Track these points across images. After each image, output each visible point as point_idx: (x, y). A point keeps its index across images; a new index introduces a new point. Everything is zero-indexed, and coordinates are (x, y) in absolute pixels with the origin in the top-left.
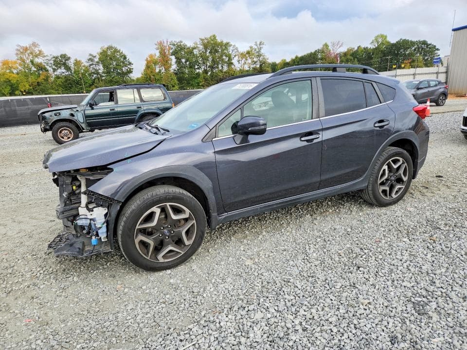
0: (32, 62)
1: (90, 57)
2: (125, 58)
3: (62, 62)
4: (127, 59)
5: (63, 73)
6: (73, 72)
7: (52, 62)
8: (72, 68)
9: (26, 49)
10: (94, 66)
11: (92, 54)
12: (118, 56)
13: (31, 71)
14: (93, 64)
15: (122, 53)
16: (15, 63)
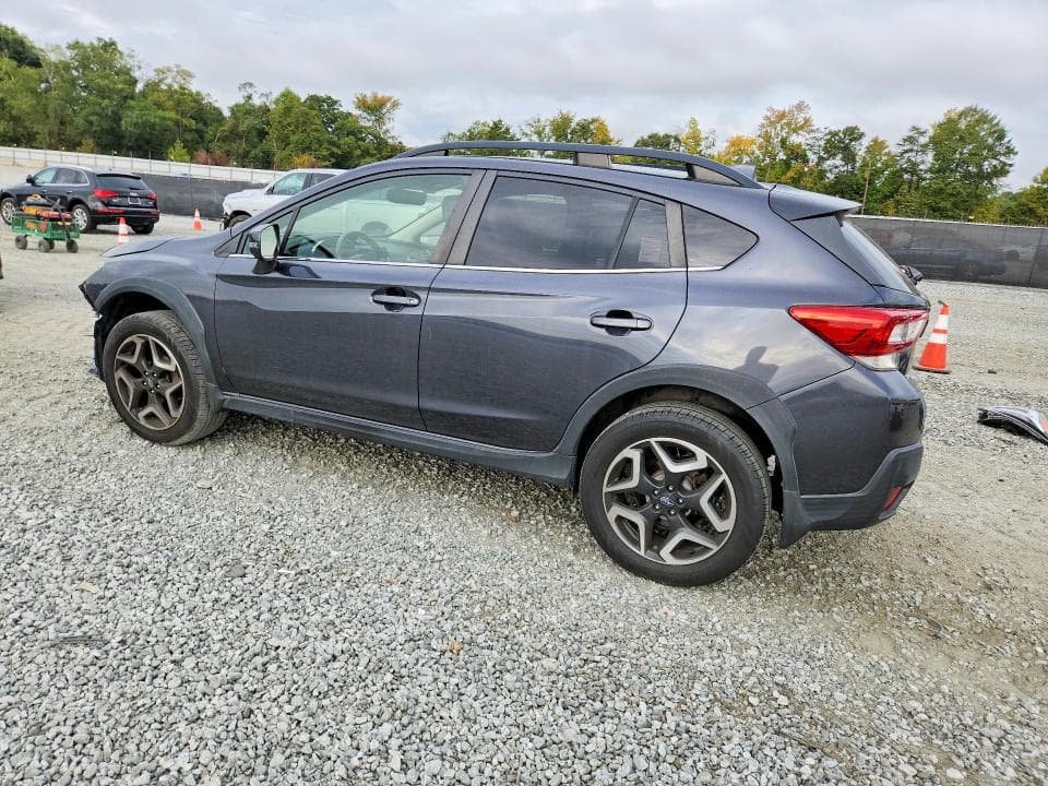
0: (783, 142)
1: (910, 134)
2: (1001, 136)
3: (843, 143)
4: (1006, 140)
5: (836, 167)
6: (858, 165)
7: (822, 143)
8: (857, 158)
9: (782, 116)
10: (914, 154)
11: (919, 126)
12: (983, 133)
13: (774, 159)
14: (911, 150)
15: (997, 124)
16: (753, 142)
